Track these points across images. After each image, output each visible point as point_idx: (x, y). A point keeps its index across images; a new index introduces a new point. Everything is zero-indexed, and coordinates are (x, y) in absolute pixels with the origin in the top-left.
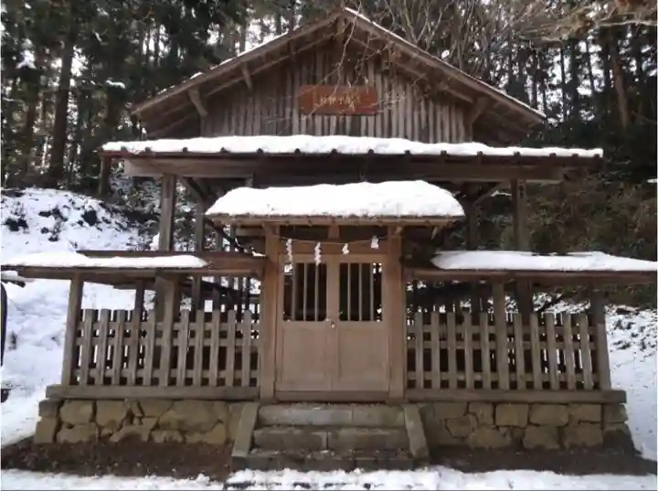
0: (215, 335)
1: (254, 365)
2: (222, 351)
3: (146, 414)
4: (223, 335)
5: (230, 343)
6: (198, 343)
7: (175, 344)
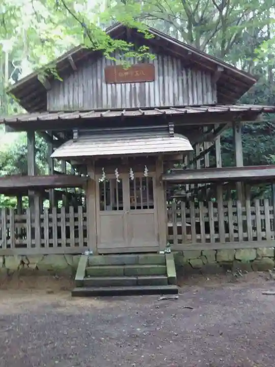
0: (63, 220)
1: (85, 235)
2: (68, 229)
3: (30, 262)
4: (67, 220)
5: (71, 224)
6: (54, 225)
7: (42, 226)
